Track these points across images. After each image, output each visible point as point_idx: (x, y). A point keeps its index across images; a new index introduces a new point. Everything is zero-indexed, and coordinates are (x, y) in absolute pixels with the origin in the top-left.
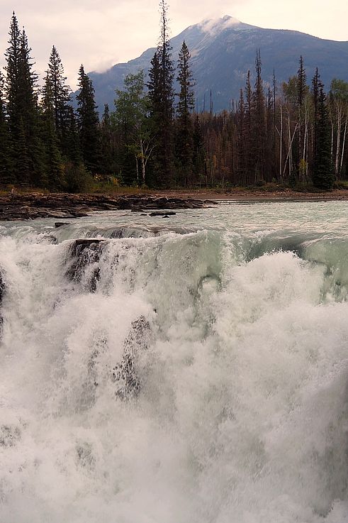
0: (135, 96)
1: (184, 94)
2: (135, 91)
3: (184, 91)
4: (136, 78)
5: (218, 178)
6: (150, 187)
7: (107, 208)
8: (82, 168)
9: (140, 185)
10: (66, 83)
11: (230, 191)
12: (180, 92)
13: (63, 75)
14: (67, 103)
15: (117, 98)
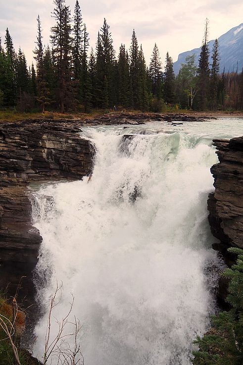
0: (190, 66)
1: (214, 64)
2: (190, 64)
3: (215, 63)
4: (191, 57)
5: (228, 106)
6: (194, 110)
7: (160, 120)
8: (162, 100)
9: (188, 109)
10: (160, 60)
11: (233, 113)
12: (212, 64)
13: (159, 57)
14: (160, 70)
15: (181, 67)
